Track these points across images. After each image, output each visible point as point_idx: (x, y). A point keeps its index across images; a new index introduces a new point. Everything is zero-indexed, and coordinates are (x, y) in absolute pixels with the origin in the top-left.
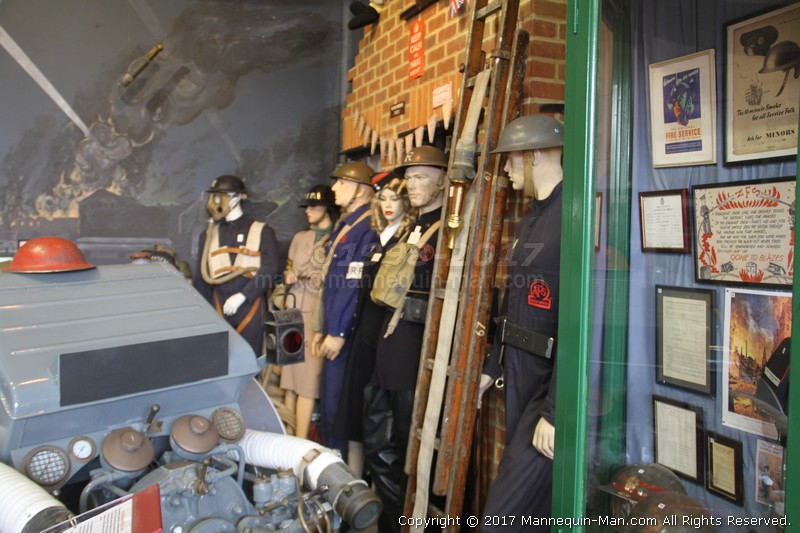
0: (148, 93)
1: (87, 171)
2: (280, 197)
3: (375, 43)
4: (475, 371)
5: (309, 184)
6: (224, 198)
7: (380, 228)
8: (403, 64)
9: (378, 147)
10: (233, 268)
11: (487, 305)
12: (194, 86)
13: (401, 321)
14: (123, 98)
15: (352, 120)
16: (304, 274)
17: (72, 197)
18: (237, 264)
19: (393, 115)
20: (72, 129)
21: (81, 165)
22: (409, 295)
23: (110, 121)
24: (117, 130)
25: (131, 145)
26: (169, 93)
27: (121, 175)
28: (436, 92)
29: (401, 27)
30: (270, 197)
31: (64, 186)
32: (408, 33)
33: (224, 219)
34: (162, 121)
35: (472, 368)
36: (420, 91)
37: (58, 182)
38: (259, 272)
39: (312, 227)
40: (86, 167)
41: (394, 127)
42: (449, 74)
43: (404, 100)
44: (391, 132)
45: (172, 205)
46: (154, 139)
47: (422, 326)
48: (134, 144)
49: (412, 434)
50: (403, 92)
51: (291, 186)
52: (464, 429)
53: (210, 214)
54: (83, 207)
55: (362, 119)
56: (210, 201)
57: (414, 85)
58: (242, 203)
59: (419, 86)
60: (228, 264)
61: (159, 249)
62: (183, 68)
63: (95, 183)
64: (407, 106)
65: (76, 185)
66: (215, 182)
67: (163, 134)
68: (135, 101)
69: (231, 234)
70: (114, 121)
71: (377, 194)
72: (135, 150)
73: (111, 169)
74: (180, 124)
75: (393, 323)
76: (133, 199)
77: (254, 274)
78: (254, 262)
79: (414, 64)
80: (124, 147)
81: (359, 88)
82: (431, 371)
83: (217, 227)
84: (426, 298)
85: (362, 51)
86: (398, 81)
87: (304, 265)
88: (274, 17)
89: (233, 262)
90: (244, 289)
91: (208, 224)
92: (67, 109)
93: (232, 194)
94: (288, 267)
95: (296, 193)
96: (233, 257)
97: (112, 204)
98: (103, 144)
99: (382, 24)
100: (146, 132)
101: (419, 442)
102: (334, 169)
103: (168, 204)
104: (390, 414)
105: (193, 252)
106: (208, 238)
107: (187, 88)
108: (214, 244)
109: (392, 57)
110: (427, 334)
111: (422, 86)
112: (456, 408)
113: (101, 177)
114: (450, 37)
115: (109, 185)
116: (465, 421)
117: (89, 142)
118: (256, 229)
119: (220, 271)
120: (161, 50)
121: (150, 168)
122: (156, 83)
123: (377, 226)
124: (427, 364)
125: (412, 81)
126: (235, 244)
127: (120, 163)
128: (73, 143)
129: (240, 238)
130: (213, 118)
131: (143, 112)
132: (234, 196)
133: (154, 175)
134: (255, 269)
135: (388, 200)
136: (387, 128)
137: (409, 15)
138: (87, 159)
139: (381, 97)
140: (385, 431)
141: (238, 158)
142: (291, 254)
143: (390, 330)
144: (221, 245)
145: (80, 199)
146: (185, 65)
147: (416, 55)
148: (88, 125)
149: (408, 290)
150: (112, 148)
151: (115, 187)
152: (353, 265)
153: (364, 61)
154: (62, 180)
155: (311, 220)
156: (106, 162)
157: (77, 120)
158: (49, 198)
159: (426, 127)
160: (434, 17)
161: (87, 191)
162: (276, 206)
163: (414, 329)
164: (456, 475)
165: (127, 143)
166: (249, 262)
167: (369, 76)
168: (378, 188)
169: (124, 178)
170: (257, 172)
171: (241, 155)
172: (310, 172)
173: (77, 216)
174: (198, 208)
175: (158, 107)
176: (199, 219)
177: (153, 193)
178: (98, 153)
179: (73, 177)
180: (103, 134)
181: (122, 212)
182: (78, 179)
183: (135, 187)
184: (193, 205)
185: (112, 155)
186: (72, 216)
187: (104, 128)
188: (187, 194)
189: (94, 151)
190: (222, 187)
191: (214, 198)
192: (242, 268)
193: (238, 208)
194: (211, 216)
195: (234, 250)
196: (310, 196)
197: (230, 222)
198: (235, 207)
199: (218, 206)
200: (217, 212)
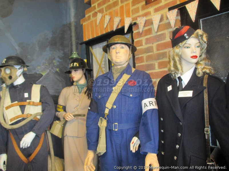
2: (44, 70)
5: (58, 63)
6: (13, 70)
10: (24, 116)
15: (94, 21)
16: (76, 113)
18: (26, 112)
19: (149, 2)
30: (38, 71)
33: (12, 84)
39: (74, 84)
51: (49, 64)
56: (3, 73)
60: (20, 113)
66: (5, 60)
69: (19, 93)
77: (39, 117)
78: (38, 110)
81: (99, 2)
83: (8, 89)
89: (23, 112)
90: (34, 128)
91: (2, 88)
93: (17, 67)
95: (52, 68)
96: (23, 108)
106: (2, 98)
108: (7, 101)
118: (36, 89)
119: (14, 118)
126: (24, 100)
129: (26, 95)
132: (19, 69)
135: (193, 47)
141: (17, 48)
142: (61, 101)
144: (12, 101)
162: (42, 75)
166: (35, 110)
170: (29, 56)
171: (19, 45)
172: (58, 57)
190: (10, 63)
191: (5, 70)
192: (31, 115)
193: (22, 76)
194: (3, 82)
195: (23, 103)
196: (73, 65)
197: (17, 85)
198: (20, 76)
199: (9, 75)
200: (8, 79)
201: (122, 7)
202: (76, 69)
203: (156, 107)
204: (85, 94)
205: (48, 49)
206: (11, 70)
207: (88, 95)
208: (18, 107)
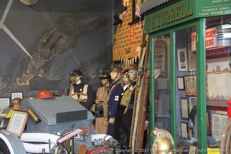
0: (50, 44)
1: (32, 70)
2: (93, 76)
3: (121, 29)
4: (144, 119)
5: (102, 72)
6: (75, 77)
7: (123, 86)
8: (129, 38)
9: (123, 61)
10: (79, 100)
11: (146, 104)
12: (64, 41)
13: (128, 110)
14: (42, 46)
15: (115, 51)
16: (102, 100)
17: (27, 78)
18: (80, 98)
19: (127, 52)
20: (27, 57)
21: (30, 68)
22: (130, 103)
23: (38, 53)
24: (40, 57)
26: (57, 44)
27: (42, 71)
28: (137, 48)
29: (128, 27)
30: (89, 76)
31: (25, 75)
32: (130, 29)
33: (75, 84)
34: (55, 53)
35: (143, 119)
36: (133, 46)
37: (23, 74)
38: (87, 100)
39: (104, 86)
40: (31, 69)
41: (127, 56)
43: (130, 48)
44: (126, 57)
45: (58, 80)
46: (52, 58)
47: (133, 110)
48: (46, 61)
49: (131, 137)
50: (129, 46)
51: (96, 72)
52: (142, 133)
53: (71, 82)
54: (30, 82)
55: (118, 52)
57: (132, 45)
58: (81, 78)
60: (77, 98)
61: (56, 94)
62: (61, 35)
63: (34, 74)
64: (130, 50)
65: (28, 74)
66: (72, 72)
67: (55, 57)
68: (46, 47)
69: (78, 89)
70: (39, 54)
71: (122, 76)
72: (46, 62)
73: (39, 69)
74: (60, 54)
75: (126, 110)
76: (46, 78)
78: (86, 97)
79: (132, 38)
80: (43, 62)
81: (117, 42)
82: (134, 121)
83: (73, 86)
84: (133, 103)
85: (118, 30)
86: (128, 42)
87: (101, 98)
88: (89, 17)
89: (79, 97)
91: (70, 86)
92: (25, 51)
93: (78, 76)
94: (96, 99)
96: (79, 96)
97: (40, 80)
98: (36, 61)
99: (123, 24)
100: (49, 57)
101: (132, 139)
102: (110, 66)
103: (57, 79)
104: (126, 135)
106: (71, 90)
107: (62, 42)
108: (72, 92)
109: (126, 35)
110: (134, 112)
111: (134, 45)
112: (140, 128)
113: (36, 72)
114: (140, 33)
115: (38, 75)
116: (142, 131)
117: (32, 60)
118: (86, 87)
120: (55, 31)
121: (51, 68)
122: (52, 41)
123: (122, 85)
124: (134, 119)
125: (131, 43)
126: (80, 92)
127: (42, 67)
128: (27, 61)
129: (81, 90)
130: (71, 51)
131: (48, 50)
133: (52, 70)
134: (85, 99)
135: (125, 78)
136: (126, 56)
137: (130, 24)
138: (32, 66)
139: (124, 46)
140: (125, 139)
141: (79, 64)
142: (97, 95)
143: (125, 112)
144: (74, 92)
145: (30, 79)
146: (61, 34)
147: (132, 36)
148: (31, 55)
149: (129, 102)
150: (40, 62)
152: (116, 97)
153: (118, 33)
154: (24, 73)
155: (103, 83)
156: (37, 67)
157: (28, 54)
158: (20, 79)
159: (135, 58)
160: (136, 27)
161: (32, 76)
163: (131, 111)
164: (140, 144)
165: (44, 60)
166: (84, 97)
167: (120, 39)
168: (122, 75)
170: (85, 68)
171: (80, 63)
172: (102, 67)
173: (29, 84)
174: (67, 80)
175: (53, 48)
176: (67, 84)
177: (52, 76)
178: (35, 64)
179: (27, 72)
180: (36, 58)
181: (43, 83)
182: (29, 73)
183: (47, 74)
184: (65, 80)
185: (39, 65)
186: (27, 84)
187: (36, 56)
188: (63, 76)
189: (34, 63)
190: (74, 74)
191: (72, 77)
192: (82, 99)
193: (80, 80)
194: (71, 83)
195: (79, 94)
196: (103, 76)
197: (77, 84)
198: (79, 80)
199: (74, 80)
200: (73, 82)
202: (104, 78)
203: (118, 100)
205: (96, 63)
206: (74, 77)
208: (77, 96)
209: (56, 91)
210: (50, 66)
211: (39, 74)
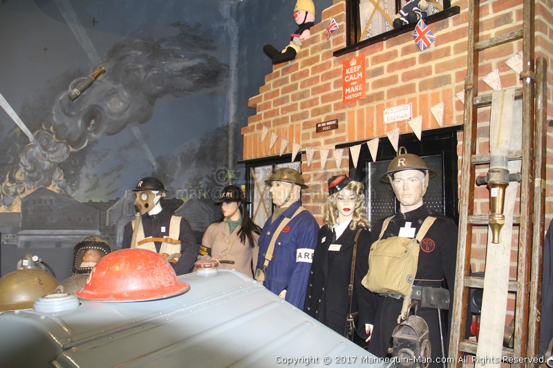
0: (84, 107)
1: (30, 172)
2: (185, 195)
3: (289, 75)
5: (206, 185)
6: (150, 196)
8: (334, 90)
9: (299, 156)
12: (121, 104)
14: (64, 111)
15: (257, 135)
17: (16, 194)
18: (162, 251)
19: (319, 130)
20: (18, 135)
21: (25, 166)
23: (52, 128)
24: (57, 137)
25: (68, 150)
26: (102, 108)
27: (58, 175)
28: (387, 111)
30: (178, 195)
31: (9, 184)
32: (341, 67)
34: (95, 131)
36: (360, 110)
37: (3, 181)
38: (180, 257)
39: (225, 220)
40: (29, 168)
41: (323, 139)
42: (406, 97)
43: (337, 119)
45: (101, 201)
46: (88, 145)
48: (71, 149)
50: (333, 112)
51: (193, 187)
54: (25, 204)
55: (274, 134)
56: (138, 198)
57: (352, 106)
58: (162, 200)
59: (358, 107)
62: (113, 88)
63: (36, 182)
64: (340, 123)
65: (20, 183)
66: (142, 182)
67: (96, 142)
68: (73, 113)
70: (54, 129)
72: (72, 154)
73: (51, 171)
74: (109, 134)
76: (69, 196)
78: (176, 249)
79: (351, 90)
80: (62, 152)
81: (265, 111)
83: (141, 220)
85: (268, 83)
86: (326, 104)
88: (183, 56)
89: (158, 249)
91: (134, 217)
92: (15, 118)
94: (203, 253)
95: (197, 192)
96: (158, 245)
97: (51, 201)
98: (45, 148)
99: (299, 61)
100: (81, 140)
103: (98, 201)
105: (117, 242)
107: (116, 105)
109: (316, 85)
111: (365, 107)
113: (42, 177)
114: (406, 68)
115: (48, 186)
117: (33, 146)
118: (175, 222)
120: (104, 71)
121: (84, 170)
125: (348, 103)
127: (59, 165)
128: (18, 146)
129: (163, 229)
130: (136, 131)
131: (80, 123)
132: (157, 195)
133: (87, 176)
134: (176, 255)
135: (345, 199)
136: (311, 141)
138: (31, 161)
139: (300, 116)
141: (154, 164)
142: (205, 242)
144: (146, 236)
145: (24, 195)
146: (115, 86)
147: (354, 83)
148: (32, 132)
150: (53, 152)
151: (54, 186)
153: (273, 89)
154: (7, 180)
156: (47, 164)
157: (23, 127)
160: (379, 53)
161: (29, 189)
162: (183, 202)
165: (65, 148)
167: (281, 101)
168: (339, 189)
169: (62, 178)
170: (168, 175)
171: (157, 160)
172: (207, 176)
173: (20, 211)
174: (123, 204)
175: (92, 119)
176: (124, 213)
177: (86, 192)
178: (41, 156)
179: (18, 176)
180: (45, 140)
181: (60, 208)
182: (22, 178)
183: (71, 186)
184: (118, 202)
185: (52, 158)
186: (15, 211)
187: (46, 135)
188: (113, 192)
189: (37, 154)
190: (147, 187)
191: (140, 195)
192: (168, 255)
193: (159, 204)
195: (158, 240)
196: (225, 195)
197: (153, 215)
198: (157, 204)
199: (145, 203)
200: (144, 208)
201: (292, 127)
203: (310, 261)
204: (238, 235)
205: (193, 164)
206: (148, 196)
207: (241, 237)
208: (153, 243)
209: (94, 231)
210: (82, 163)
211: (50, 184)
